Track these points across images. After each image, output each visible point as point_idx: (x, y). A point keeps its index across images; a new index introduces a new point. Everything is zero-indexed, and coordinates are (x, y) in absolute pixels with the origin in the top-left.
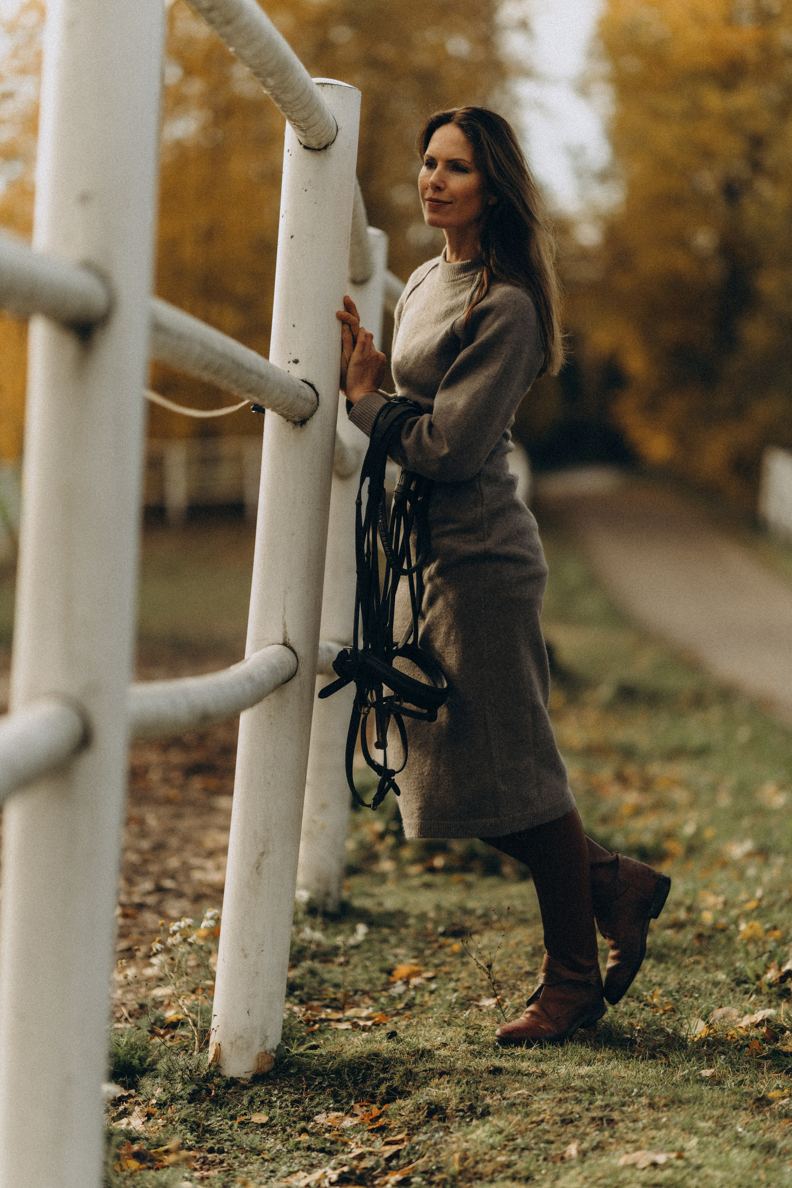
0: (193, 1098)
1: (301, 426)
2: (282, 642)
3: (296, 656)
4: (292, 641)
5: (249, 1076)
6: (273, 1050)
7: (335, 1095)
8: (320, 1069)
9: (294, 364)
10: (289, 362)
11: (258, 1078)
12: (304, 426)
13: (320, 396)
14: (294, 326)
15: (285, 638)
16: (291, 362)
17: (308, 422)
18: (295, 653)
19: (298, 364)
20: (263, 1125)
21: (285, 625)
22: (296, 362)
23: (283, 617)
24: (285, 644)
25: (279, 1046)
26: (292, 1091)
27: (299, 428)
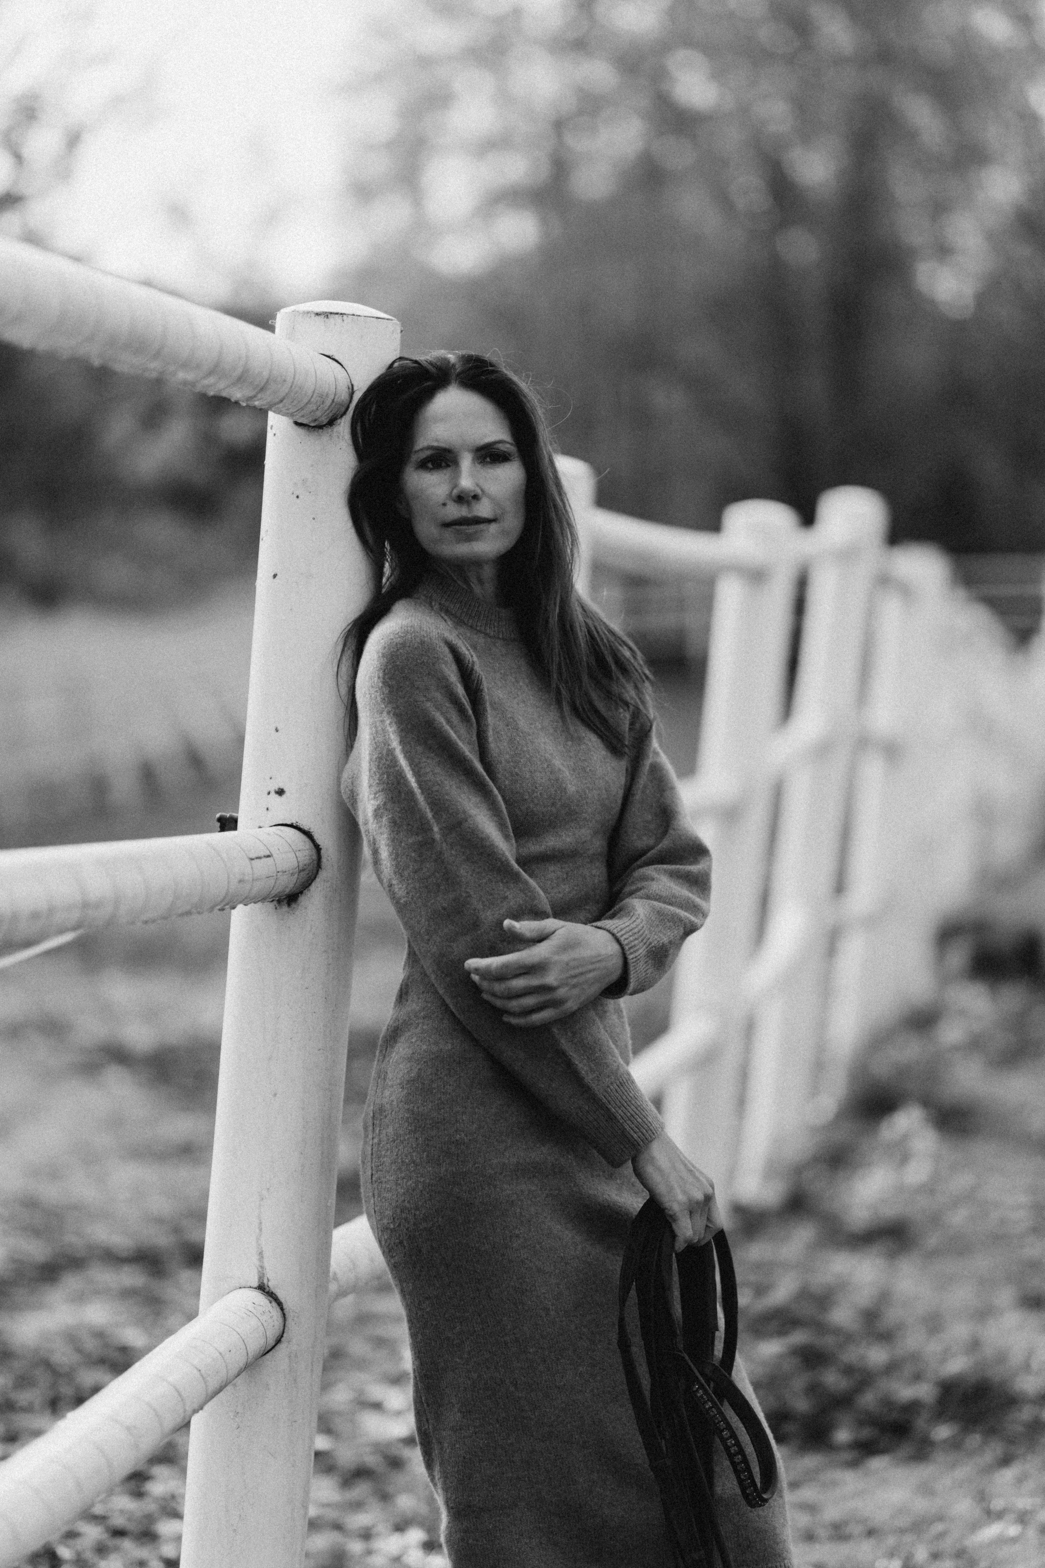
1: (289, 905)
2: (256, 1284)
3: (282, 1309)
4: (272, 1285)
9: (277, 795)
10: (269, 793)
12: (293, 905)
13: (322, 852)
14: (277, 730)
15: (261, 1277)
16: (273, 793)
17: (302, 899)
18: (280, 1304)
19: (284, 796)
21: (261, 1254)
22: (280, 792)
23: (258, 1239)
24: (262, 1288)
27: (285, 908)
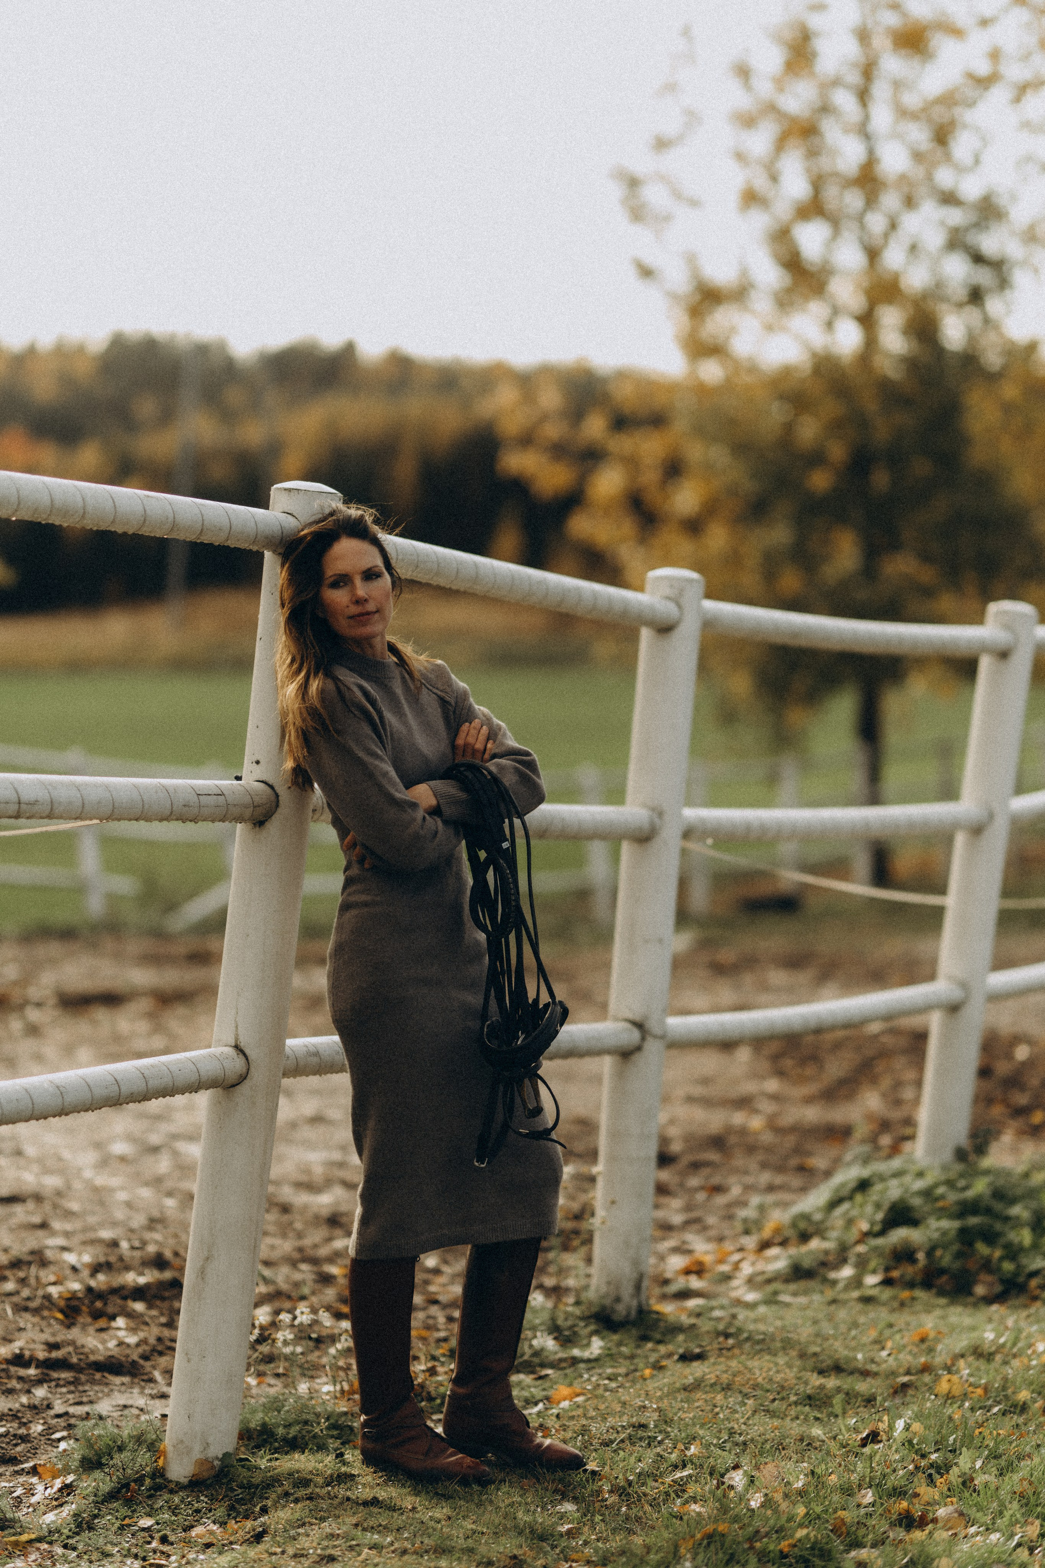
0: (112, 1496)
1: (261, 826)
2: (233, 1044)
3: (247, 1059)
4: (242, 1045)
5: (185, 1481)
6: (217, 1458)
7: (232, 1508)
8: (245, 1482)
9: (256, 765)
10: (253, 765)
11: (195, 1485)
12: (263, 826)
13: (280, 798)
15: (237, 1040)
17: (267, 822)
18: (246, 1057)
19: (259, 765)
20: (143, 1529)
21: (237, 1027)
22: (258, 762)
24: (237, 1047)
25: (226, 1455)
26: (206, 1500)
27: (257, 828)
